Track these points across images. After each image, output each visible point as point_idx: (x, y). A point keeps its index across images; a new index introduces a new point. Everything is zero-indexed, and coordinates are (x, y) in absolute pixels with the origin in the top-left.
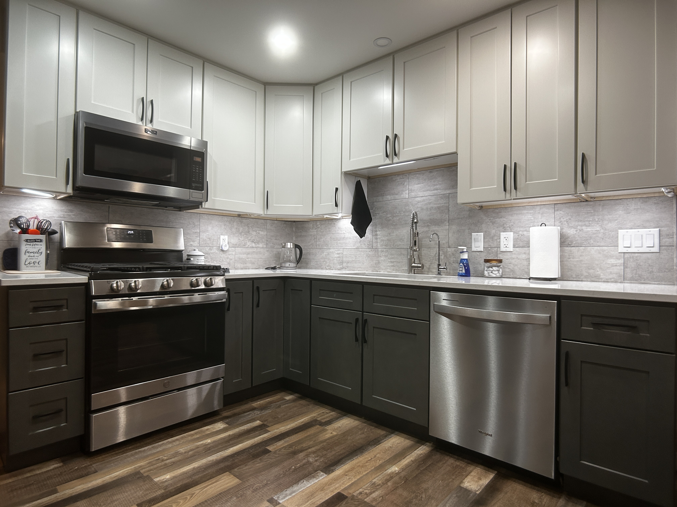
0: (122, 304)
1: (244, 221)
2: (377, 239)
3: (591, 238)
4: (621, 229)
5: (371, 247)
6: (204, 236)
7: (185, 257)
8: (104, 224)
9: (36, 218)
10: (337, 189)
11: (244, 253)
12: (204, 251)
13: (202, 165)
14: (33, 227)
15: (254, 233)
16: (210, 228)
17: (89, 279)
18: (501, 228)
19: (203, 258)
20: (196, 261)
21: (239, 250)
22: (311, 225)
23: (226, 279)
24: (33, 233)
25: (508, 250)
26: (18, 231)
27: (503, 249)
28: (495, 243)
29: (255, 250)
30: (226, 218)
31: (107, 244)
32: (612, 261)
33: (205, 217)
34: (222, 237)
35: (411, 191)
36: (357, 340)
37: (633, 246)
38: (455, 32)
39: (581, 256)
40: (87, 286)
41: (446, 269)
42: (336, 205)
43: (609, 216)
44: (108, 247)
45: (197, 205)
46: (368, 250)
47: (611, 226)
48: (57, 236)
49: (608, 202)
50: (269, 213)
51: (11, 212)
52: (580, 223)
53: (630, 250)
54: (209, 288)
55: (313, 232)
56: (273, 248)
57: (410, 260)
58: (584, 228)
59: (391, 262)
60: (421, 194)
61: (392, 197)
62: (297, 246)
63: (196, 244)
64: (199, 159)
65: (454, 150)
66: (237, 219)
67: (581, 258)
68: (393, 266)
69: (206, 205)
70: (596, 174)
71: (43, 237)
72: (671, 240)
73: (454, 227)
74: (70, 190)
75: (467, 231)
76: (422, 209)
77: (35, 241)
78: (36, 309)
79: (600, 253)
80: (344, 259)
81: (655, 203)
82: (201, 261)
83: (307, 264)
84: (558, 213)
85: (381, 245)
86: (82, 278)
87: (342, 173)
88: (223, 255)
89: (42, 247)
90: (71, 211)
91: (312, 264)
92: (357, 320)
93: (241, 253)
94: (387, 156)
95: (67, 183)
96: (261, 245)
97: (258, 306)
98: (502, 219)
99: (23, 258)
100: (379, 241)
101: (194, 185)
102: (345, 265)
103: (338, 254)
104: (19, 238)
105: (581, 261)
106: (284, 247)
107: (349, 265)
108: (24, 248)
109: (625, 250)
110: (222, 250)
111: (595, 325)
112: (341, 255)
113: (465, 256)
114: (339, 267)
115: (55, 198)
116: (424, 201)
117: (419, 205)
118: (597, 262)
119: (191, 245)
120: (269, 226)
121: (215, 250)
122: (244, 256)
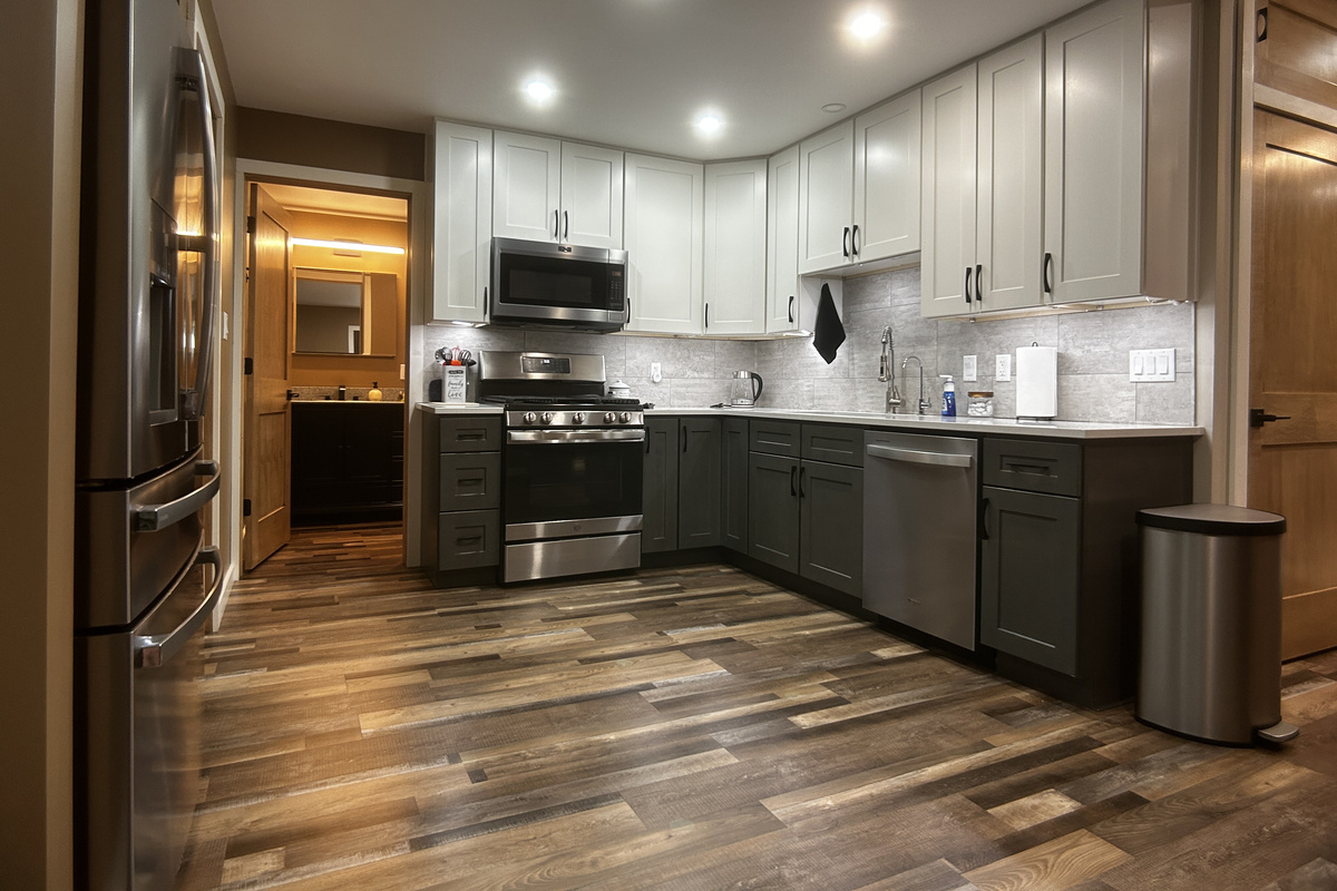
0: (539, 436)
1: (683, 342)
2: (853, 364)
3: (1099, 361)
4: (1133, 349)
5: (848, 376)
6: (630, 364)
7: (607, 390)
8: (520, 353)
9: (457, 348)
10: (792, 298)
11: (682, 386)
12: (630, 383)
13: (622, 280)
14: (455, 358)
15: (697, 359)
16: (638, 354)
17: (505, 410)
18: (997, 349)
19: (627, 391)
20: (617, 395)
21: (675, 381)
22: (776, 347)
23: (645, 416)
24: (456, 364)
25: (1005, 379)
26: (442, 362)
27: (999, 378)
28: (990, 369)
29: (698, 381)
30: (658, 341)
31: (522, 375)
32: (1123, 394)
33: (632, 339)
34: (653, 365)
35: (894, 297)
36: (793, 493)
37: (1146, 372)
38: (919, 90)
39: (1089, 387)
40: (503, 416)
41: (930, 406)
42: (791, 320)
43: (1120, 332)
44: (523, 378)
45: (617, 327)
46: (844, 380)
47: (1122, 345)
48: (475, 367)
49: (1118, 311)
50: (708, 332)
51: (435, 344)
52: (1088, 342)
53: (1143, 378)
54: (623, 425)
55: (778, 355)
56: (724, 378)
57: (888, 394)
58: (1092, 347)
59: (872, 397)
60: (905, 301)
61: (872, 305)
62: (753, 376)
63: (621, 374)
64: (619, 274)
65: (917, 248)
66: (673, 341)
67: (1089, 390)
68: (872, 403)
69: (627, 327)
70: (1063, 280)
71: (464, 368)
72: (1188, 364)
73: (943, 348)
74: (488, 320)
75: (958, 353)
76: (907, 322)
77: (457, 372)
78: (460, 437)
79: (1109, 383)
80: (816, 394)
81: (1171, 314)
82: (625, 395)
83: (771, 400)
84: (1062, 327)
85: (859, 374)
86: (499, 410)
87: (798, 276)
88: (655, 388)
89: (463, 378)
90: (488, 340)
91: (778, 400)
92: (794, 468)
93: (678, 386)
94: (846, 254)
95: (485, 313)
96: (706, 375)
97: (685, 450)
98: (998, 337)
99: (447, 389)
100: (856, 367)
101: (612, 305)
102: (816, 401)
103: (808, 386)
104: (444, 369)
105: (1088, 394)
106: (736, 377)
107: (821, 402)
108: (448, 379)
109: (1136, 379)
110: (654, 382)
111: (1013, 466)
112: (811, 388)
113: (950, 388)
114: (809, 405)
115: (473, 327)
116: (909, 310)
117: (904, 316)
118: (1106, 396)
119: (616, 376)
120: (717, 349)
121: (644, 382)
122: (682, 390)
